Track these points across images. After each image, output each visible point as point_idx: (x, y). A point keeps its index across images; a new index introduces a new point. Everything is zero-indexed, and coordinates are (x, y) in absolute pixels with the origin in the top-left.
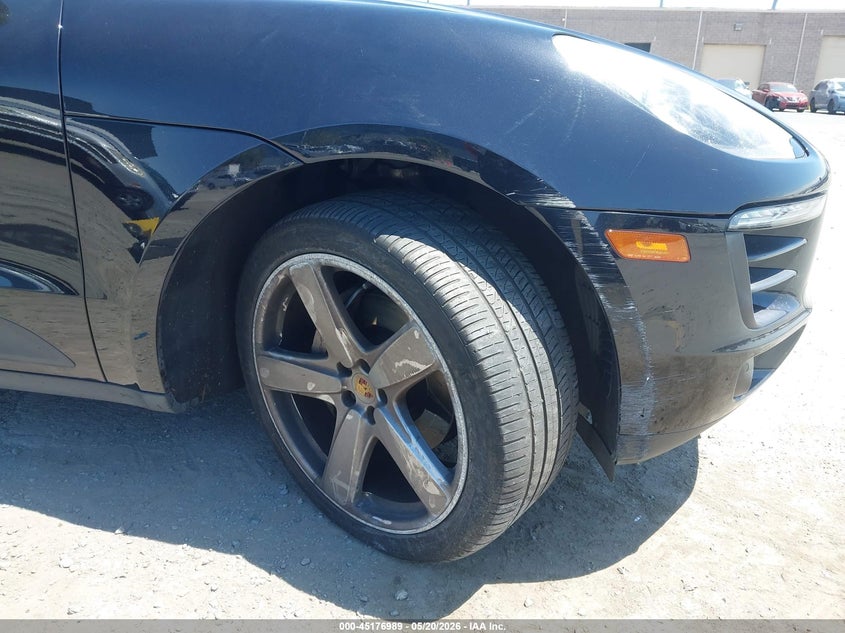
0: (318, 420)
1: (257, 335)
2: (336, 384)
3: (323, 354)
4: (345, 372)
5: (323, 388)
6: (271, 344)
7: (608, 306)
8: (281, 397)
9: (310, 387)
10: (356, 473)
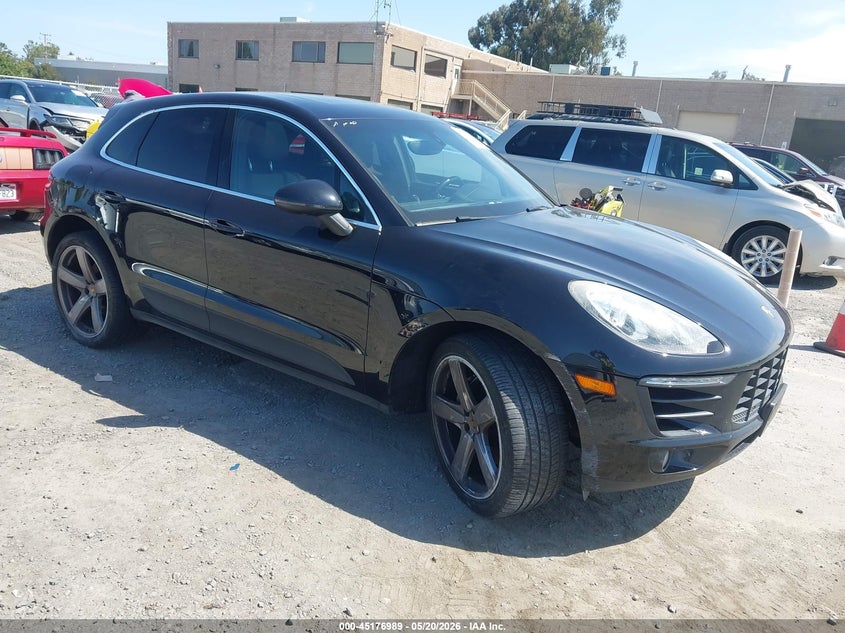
0: (453, 435)
1: (434, 388)
2: (463, 419)
3: (459, 403)
4: (467, 414)
5: (458, 420)
6: (439, 393)
7: (574, 408)
8: (441, 421)
9: (452, 418)
10: (465, 465)
